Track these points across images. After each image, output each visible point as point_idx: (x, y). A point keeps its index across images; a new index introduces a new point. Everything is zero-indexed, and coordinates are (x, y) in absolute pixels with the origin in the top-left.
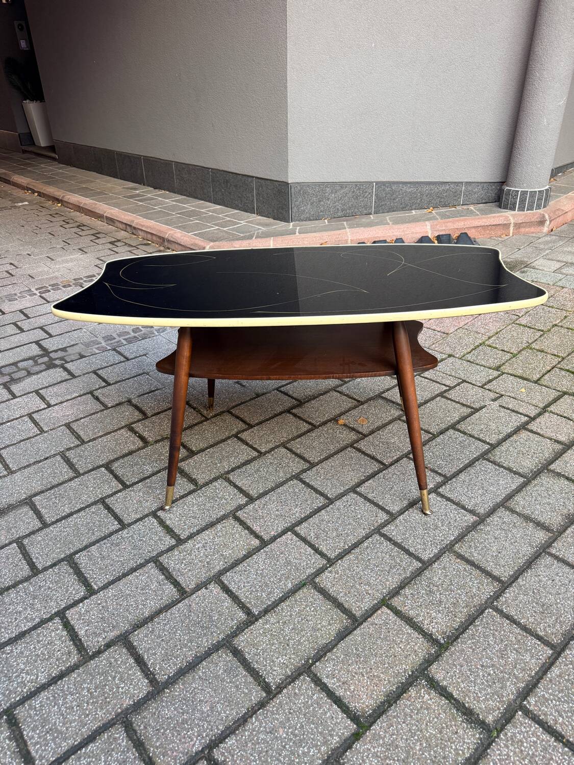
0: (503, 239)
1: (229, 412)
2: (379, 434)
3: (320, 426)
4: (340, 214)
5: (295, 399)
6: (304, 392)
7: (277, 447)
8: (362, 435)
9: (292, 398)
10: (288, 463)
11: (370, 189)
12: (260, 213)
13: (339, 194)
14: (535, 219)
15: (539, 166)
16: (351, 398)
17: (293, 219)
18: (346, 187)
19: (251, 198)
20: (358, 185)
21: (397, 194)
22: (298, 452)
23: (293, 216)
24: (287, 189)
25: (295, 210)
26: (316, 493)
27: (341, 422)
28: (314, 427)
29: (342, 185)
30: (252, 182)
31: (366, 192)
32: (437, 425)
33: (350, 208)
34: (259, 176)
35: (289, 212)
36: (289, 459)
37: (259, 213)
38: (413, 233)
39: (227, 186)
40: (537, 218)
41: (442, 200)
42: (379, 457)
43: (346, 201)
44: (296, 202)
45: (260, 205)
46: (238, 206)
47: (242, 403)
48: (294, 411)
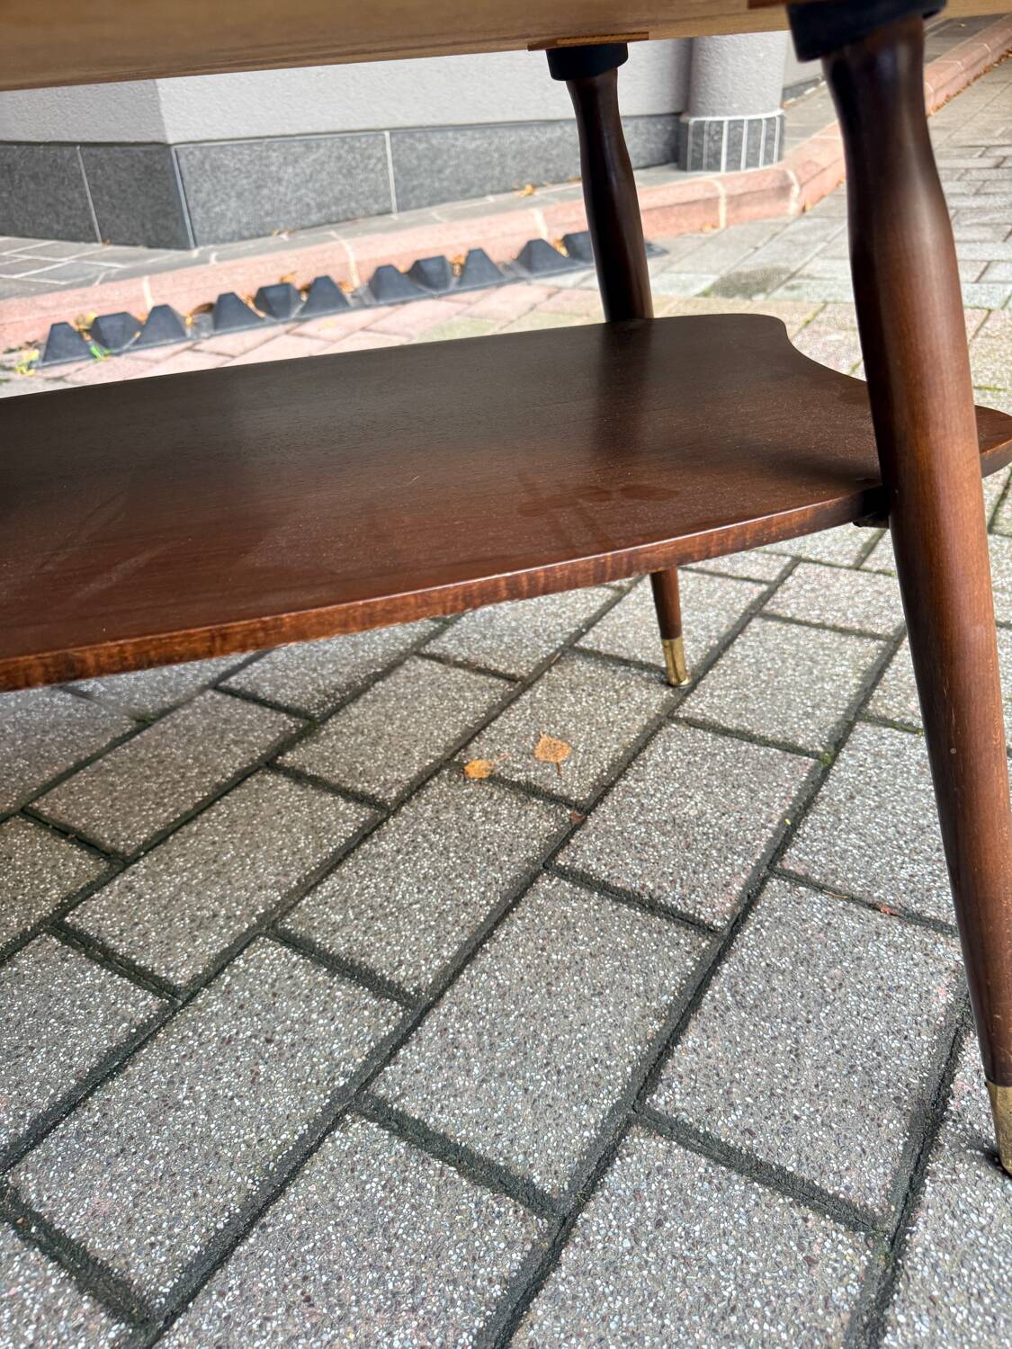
0: (709, 236)
1: (27, 812)
2: (628, 792)
3: (402, 801)
4: (315, 217)
5: (289, 711)
6: (313, 681)
7: (243, 943)
8: (569, 806)
9: (276, 707)
10: (306, 1022)
11: (379, 149)
12: (111, 238)
13: (306, 164)
14: (770, 183)
15: (762, 55)
16: (480, 671)
17: (198, 240)
18: (318, 146)
19: (79, 201)
20: (346, 136)
21: (445, 157)
22: (340, 946)
23: (197, 233)
24: (169, 162)
25: (198, 214)
26: (476, 1180)
27: (476, 768)
28: (381, 812)
29: (308, 140)
30: (73, 157)
31: (369, 157)
32: (807, 715)
33: (337, 201)
34: (88, 139)
35: (184, 223)
36: (308, 999)
37: (109, 237)
38: (504, 235)
39: (12, 182)
40: (773, 181)
41: (551, 166)
42: (672, 897)
43: (325, 183)
44: (198, 196)
45: (107, 216)
46: (50, 229)
47: (80, 766)
48: (289, 758)
